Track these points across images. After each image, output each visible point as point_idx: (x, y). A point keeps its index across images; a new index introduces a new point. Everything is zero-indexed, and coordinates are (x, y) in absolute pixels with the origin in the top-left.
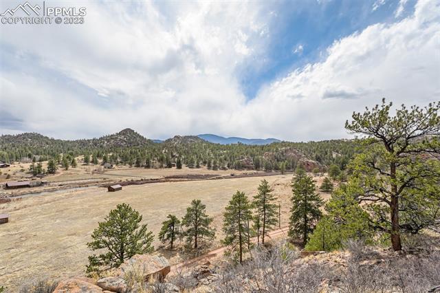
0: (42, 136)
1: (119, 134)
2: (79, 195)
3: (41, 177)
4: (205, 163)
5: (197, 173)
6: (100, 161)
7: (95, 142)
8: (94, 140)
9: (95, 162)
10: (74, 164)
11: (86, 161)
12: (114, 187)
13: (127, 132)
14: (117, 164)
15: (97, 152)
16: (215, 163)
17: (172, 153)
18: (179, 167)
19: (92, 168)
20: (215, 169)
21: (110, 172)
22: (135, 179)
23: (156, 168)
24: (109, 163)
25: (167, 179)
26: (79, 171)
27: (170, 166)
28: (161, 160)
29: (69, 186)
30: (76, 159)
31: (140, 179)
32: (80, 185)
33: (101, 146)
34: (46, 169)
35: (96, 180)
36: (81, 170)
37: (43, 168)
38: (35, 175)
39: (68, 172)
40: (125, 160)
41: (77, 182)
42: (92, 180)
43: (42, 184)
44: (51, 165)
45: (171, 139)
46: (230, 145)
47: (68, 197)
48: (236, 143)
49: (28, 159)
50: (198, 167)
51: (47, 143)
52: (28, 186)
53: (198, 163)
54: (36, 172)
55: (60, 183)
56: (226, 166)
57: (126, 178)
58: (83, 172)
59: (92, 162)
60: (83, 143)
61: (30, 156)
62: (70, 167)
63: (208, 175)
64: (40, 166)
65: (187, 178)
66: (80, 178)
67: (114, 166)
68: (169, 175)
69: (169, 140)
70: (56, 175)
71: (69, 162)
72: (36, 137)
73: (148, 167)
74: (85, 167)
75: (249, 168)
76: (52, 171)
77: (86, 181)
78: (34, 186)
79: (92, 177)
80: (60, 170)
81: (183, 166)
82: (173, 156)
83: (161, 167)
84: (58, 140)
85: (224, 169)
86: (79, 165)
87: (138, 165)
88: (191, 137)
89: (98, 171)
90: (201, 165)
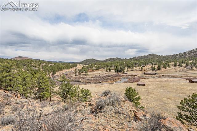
0: (155, 55)
2: (171, 81)
3: (155, 71)
6: (184, 65)
7: (180, 55)
8: (180, 54)
10: (169, 66)
11: (175, 65)
12: (194, 80)
14: (195, 67)
15: (182, 60)
19: (179, 68)
26: (171, 70)
29: (167, 76)
30: (170, 64)
32: (172, 77)
33: (185, 57)
34: (157, 68)
35: (181, 75)
36: (172, 69)
37: (156, 67)
38: (153, 70)
39: (166, 70)
41: (171, 75)
42: (179, 75)
43: (155, 74)
44: (159, 66)
47: (166, 81)
49: (150, 64)
51: (157, 58)
52: (150, 74)
54: (153, 69)
55: (163, 74)
58: (173, 70)
59: (179, 65)
60: (173, 56)
61: (151, 63)
62: (167, 68)
64: (155, 67)
66: (172, 73)
70: (161, 71)
71: (167, 65)
72: (153, 55)
74: (175, 68)
76: (159, 69)
77: (175, 75)
78: (153, 74)
79: (178, 73)
80: (162, 69)
84: (161, 56)
86: (171, 67)
89: (183, 71)
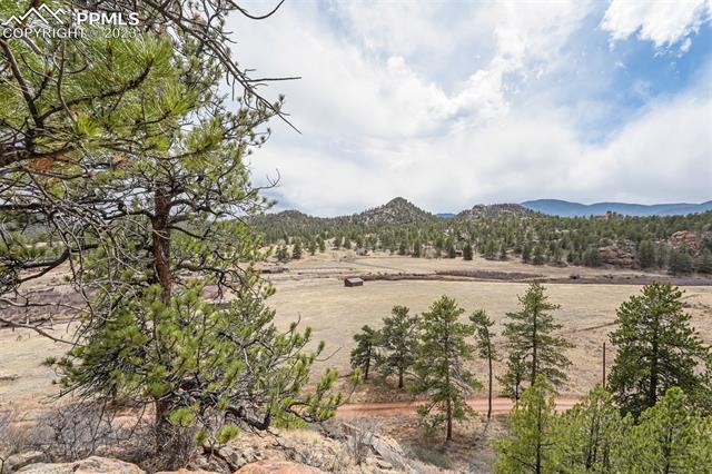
1: (387, 206)
3: (285, 263)
4: (518, 251)
5: (496, 269)
6: (354, 244)
7: (355, 219)
8: (354, 216)
9: (347, 246)
10: (322, 249)
11: (337, 244)
12: (352, 281)
14: (374, 249)
16: (537, 253)
17: (459, 234)
18: (468, 257)
19: (341, 253)
20: (538, 262)
21: (364, 260)
22: (390, 272)
23: (430, 258)
24: (365, 247)
25: (440, 275)
26: (325, 257)
27: (452, 255)
28: (439, 245)
29: (308, 276)
30: (326, 242)
31: (397, 272)
32: (320, 276)
34: (291, 255)
36: (328, 256)
37: (288, 252)
38: (279, 260)
39: (314, 257)
40: (387, 244)
41: (319, 270)
43: (283, 271)
44: (297, 248)
45: (468, 212)
46: (588, 218)
48: (605, 213)
50: (503, 258)
51: (304, 222)
52: (268, 272)
53: (504, 252)
54: (282, 256)
55: (300, 271)
56: (564, 259)
57: (378, 270)
58: (330, 258)
59: (344, 246)
62: (317, 251)
63: (517, 274)
64: (285, 250)
65: (475, 276)
67: (370, 252)
68: (445, 270)
69: (465, 213)
70: (300, 261)
71: (316, 245)
72: (295, 215)
73: (417, 255)
74: (334, 252)
75: (622, 266)
76: (297, 256)
78: (274, 273)
80: (305, 254)
81: (476, 256)
82: (460, 239)
83: (438, 255)
85: (560, 264)
86: (328, 249)
87: (402, 253)
88: (504, 206)
89: (348, 259)
90: (509, 256)
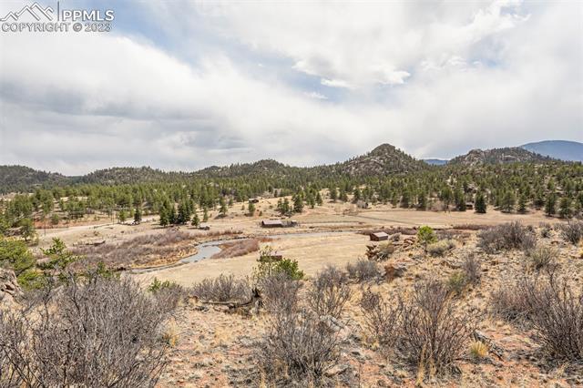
0: (277, 163)
1: (373, 154)
2: (336, 242)
3: (290, 216)
4: (539, 204)
6: (351, 197)
7: (340, 169)
8: (337, 164)
9: (344, 199)
10: (319, 201)
11: (333, 196)
12: (379, 235)
13: (385, 150)
14: (374, 202)
15: (344, 184)
17: (465, 185)
18: (482, 210)
19: (342, 206)
21: (365, 213)
22: (403, 226)
23: (437, 211)
24: (362, 199)
26: (326, 210)
27: (462, 208)
28: (445, 197)
29: (320, 229)
30: (320, 192)
31: (411, 227)
32: (333, 229)
33: (348, 175)
34: (293, 207)
35: (350, 224)
36: (329, 210)
37: (289, 205)
38: (283, 213)
39: (315, 211)
40: (385, 196)
41: (329, 224)
42: (346, 224)
43: (292, 224)
44: (297, 201)
45: (463, 158)
47: (326, 242)
49: (267, 193)
50: (522, 211)
51: (284, 173)
53: (521, 203)
54: (283, 210)
55: (311, 225)
57: (392, 224)
58: (331, 212)
59: (340, 198)
60: (323, 171)
61: (270, 190)
62: (316, 205)
64: (286, 203)
66: (330, 220)
67: (370, 204)
68: (461, 224)
69: (458, 160)
70: (303, 215)
71: (313, 198)
72: (272, 164)
73: (422, 208)
74: (333, 204)
76: (298, 210)
77: (338, 224)
78: (286, 227)
79: (342, 219)
80: (306, 208)
81: (490, 209)
82: (468, 190)
83: (445, 209)
84: (295, 168)
86: (325, 201)
87: (405, 205)
88: (506, 150)
89: (348, 212)
90: (528, 209)
